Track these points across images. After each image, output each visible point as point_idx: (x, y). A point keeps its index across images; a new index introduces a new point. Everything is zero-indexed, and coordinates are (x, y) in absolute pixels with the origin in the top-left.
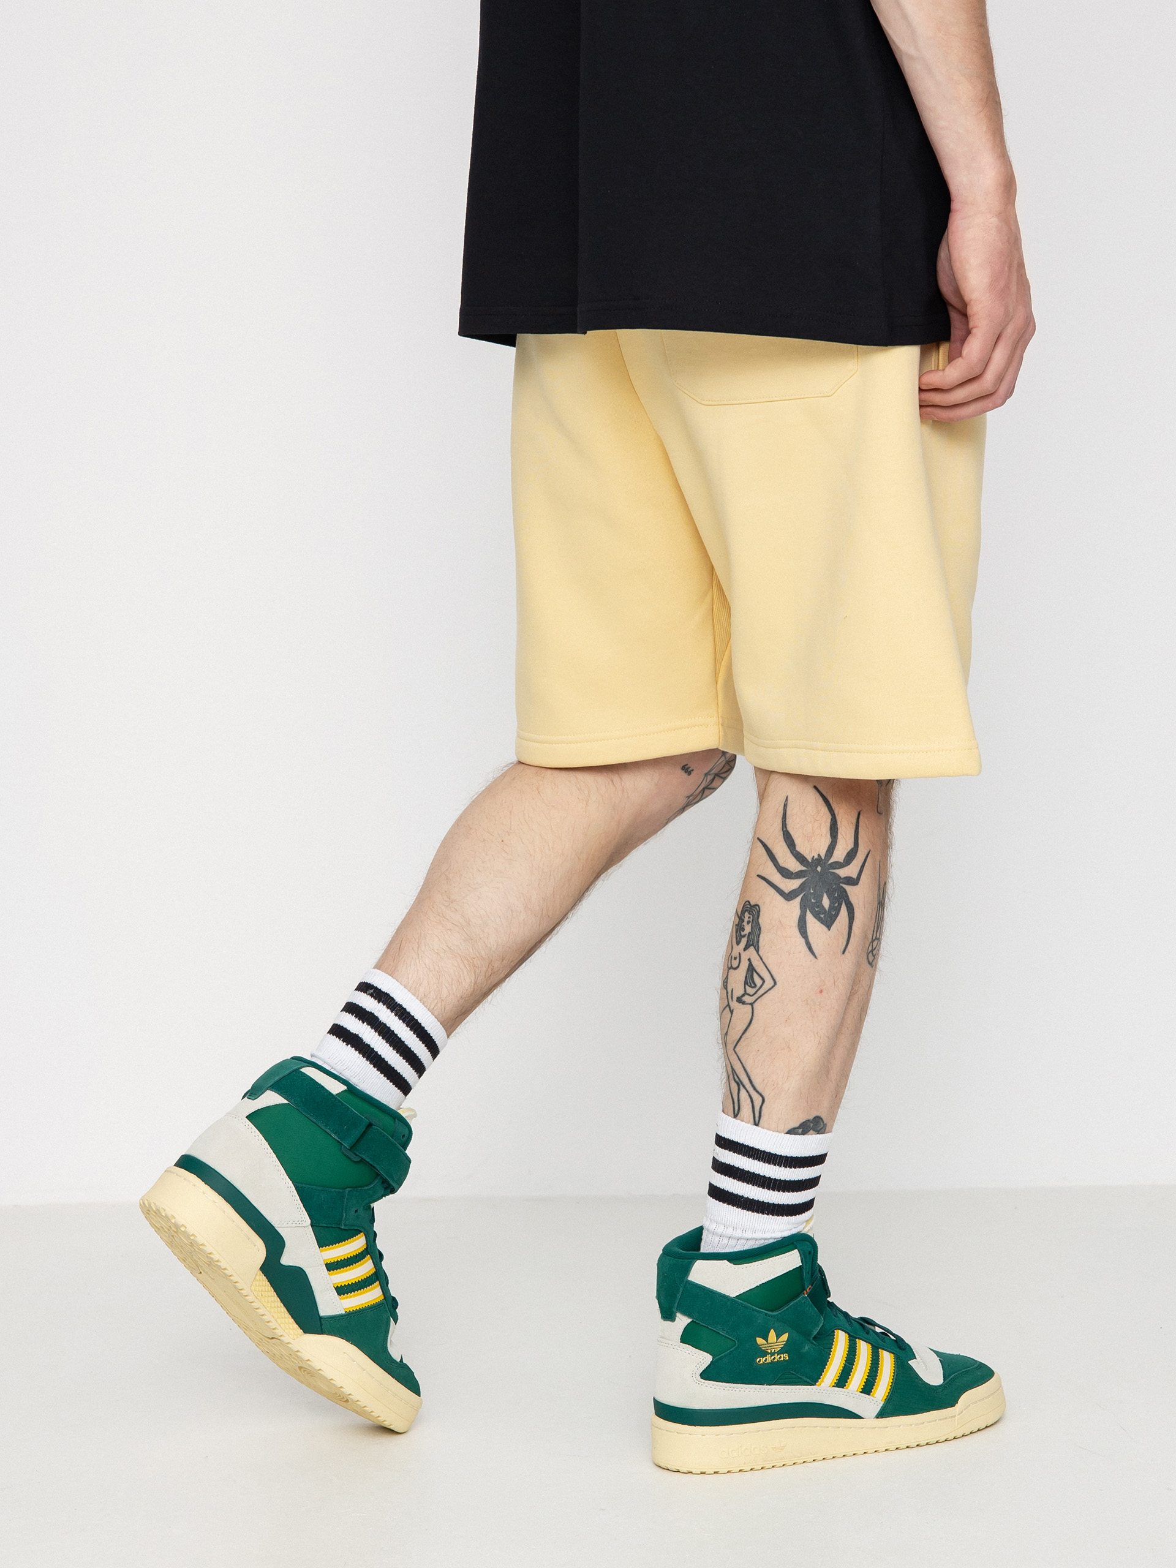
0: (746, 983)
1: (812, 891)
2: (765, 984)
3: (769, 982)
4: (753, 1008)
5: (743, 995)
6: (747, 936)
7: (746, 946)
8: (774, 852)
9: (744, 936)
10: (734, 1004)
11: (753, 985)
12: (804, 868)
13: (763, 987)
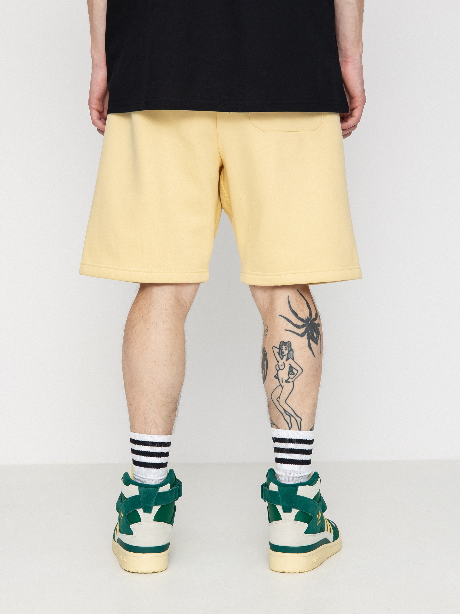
0: (289, 374)
1: (310, 332)
2: (299, 372)
3: (300, 371)
4: (293, 383)
5: (288, 379)
6: (286, 355)
7: (287, 359)
8: (290, 319)
9: (285, 355)
10: (283, 384)
11: (293, 374)
12: (304, 323)
13: (298, 373)
